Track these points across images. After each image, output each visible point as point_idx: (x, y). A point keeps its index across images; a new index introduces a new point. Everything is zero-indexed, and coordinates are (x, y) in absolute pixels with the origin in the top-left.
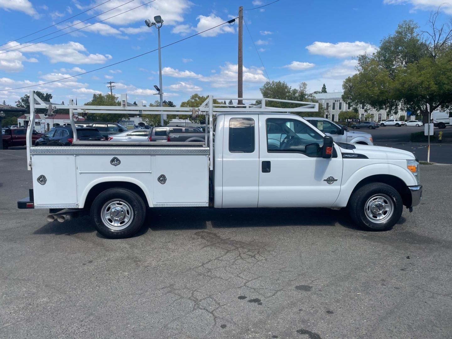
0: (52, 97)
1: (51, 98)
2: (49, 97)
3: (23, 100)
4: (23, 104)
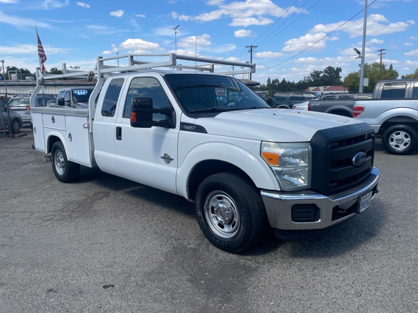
0: (341, 70)
1: (341, 72)
2: (339, 71)
3: (312, 75)
4: (311, 79)
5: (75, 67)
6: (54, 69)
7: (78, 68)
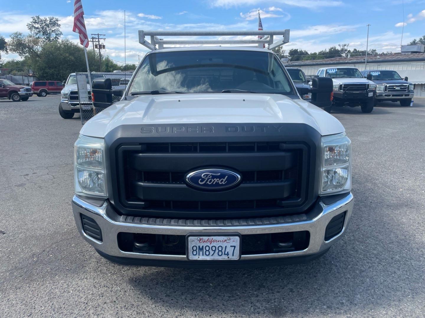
5: (343, 45)
6: (333, 48)
7: (346, 46)
